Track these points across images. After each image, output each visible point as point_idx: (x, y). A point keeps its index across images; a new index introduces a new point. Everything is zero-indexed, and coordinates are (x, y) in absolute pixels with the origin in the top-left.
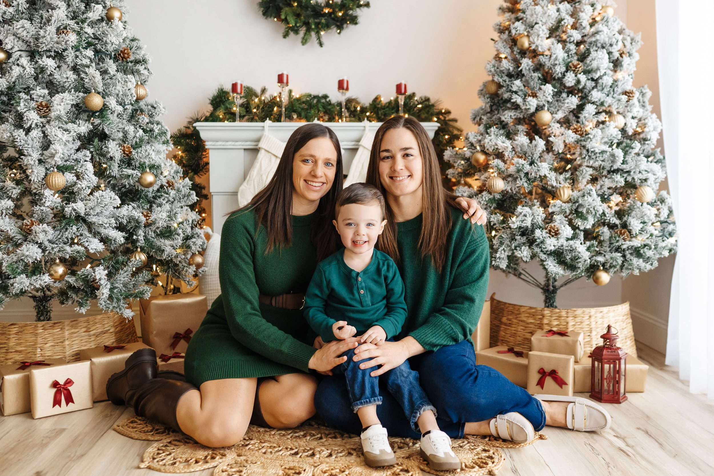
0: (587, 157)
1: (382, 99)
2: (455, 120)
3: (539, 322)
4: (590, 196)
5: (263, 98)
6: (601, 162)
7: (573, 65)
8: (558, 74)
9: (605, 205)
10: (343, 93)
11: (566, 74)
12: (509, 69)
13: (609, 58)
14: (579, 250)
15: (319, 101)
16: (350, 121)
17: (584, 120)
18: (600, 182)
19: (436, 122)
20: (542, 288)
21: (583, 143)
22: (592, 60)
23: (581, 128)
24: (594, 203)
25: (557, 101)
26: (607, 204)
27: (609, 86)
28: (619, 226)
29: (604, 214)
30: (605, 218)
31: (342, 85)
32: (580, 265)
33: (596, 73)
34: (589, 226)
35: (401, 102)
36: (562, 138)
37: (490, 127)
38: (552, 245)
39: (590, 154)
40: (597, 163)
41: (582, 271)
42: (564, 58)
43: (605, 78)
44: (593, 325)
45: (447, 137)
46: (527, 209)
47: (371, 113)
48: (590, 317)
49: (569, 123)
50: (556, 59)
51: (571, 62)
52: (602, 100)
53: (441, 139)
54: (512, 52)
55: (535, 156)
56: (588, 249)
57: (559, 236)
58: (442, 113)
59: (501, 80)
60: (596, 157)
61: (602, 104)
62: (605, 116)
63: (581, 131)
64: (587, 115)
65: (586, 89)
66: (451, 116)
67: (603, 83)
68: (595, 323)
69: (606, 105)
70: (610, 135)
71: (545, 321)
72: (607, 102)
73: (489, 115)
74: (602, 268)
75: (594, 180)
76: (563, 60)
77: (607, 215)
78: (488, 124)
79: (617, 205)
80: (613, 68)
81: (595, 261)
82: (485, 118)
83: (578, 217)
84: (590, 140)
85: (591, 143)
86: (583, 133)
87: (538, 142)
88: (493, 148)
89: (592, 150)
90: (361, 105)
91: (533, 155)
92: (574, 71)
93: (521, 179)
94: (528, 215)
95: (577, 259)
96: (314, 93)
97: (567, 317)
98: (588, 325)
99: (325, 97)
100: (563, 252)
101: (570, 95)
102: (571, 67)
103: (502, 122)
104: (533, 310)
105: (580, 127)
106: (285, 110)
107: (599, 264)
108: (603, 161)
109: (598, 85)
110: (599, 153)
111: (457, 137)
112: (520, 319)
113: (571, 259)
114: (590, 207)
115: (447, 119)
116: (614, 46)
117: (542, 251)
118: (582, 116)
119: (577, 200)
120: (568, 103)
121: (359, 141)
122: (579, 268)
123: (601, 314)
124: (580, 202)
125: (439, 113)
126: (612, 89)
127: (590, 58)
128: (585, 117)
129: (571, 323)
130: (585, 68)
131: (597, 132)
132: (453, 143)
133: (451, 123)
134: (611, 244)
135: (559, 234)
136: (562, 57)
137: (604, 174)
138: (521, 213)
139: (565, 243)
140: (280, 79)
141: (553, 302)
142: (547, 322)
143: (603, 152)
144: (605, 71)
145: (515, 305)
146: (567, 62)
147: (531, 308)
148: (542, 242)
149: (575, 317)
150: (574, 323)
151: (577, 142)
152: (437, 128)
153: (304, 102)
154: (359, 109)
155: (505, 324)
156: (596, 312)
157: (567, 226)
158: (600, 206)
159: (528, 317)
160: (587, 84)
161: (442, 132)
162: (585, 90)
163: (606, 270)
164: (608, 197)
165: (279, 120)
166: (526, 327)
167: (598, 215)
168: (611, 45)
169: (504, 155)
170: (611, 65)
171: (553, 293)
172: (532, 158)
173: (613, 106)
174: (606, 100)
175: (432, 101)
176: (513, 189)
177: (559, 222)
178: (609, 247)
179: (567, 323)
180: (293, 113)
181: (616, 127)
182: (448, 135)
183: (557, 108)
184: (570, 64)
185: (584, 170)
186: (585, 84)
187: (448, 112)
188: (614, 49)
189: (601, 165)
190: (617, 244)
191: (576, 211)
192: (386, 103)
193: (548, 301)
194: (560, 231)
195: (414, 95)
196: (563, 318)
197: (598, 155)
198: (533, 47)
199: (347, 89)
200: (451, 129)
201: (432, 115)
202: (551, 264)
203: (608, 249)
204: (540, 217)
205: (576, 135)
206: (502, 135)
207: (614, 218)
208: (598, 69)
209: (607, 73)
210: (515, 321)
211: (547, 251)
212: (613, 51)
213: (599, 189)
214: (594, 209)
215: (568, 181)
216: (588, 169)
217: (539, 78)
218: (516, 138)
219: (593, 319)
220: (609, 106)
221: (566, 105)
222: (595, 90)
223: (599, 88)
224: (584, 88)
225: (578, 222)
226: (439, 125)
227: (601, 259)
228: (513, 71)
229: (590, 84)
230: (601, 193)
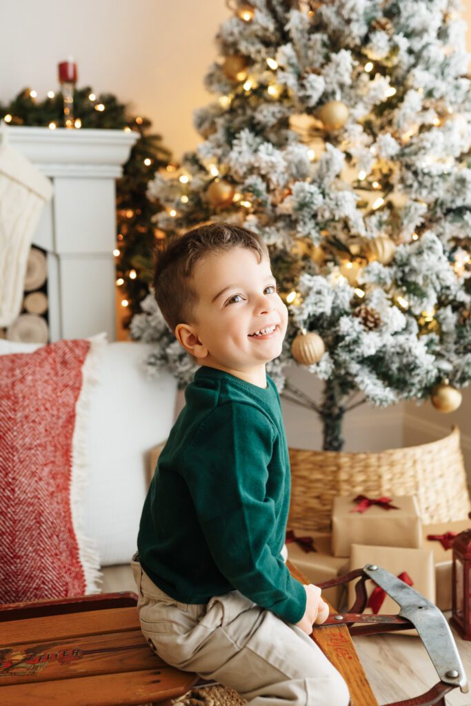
0: (416, 185)
1: (33, 94)
4: (432, 252)
7: (378, 22)
8: (354, 39)
9: (453, 269)
12: (267, 31)
14: (416, 351)
17: (402, 121)
18: (437, 228)
20: (320, 412)
21: (409, 159)
22: (408, 18)
24: (438, 266)
26: (455, 268)
30: (449, 292)
32: (416, 380)
33: (419, 40)
35: (69, 99)
37: (236, 133)
39: (420, 178)
41: (418, 390)
42: (366, 9)
43: (430, 50)
44: (420, 476)
45: (147, 162)
47: (14, 116)
48: (415, 462)
50: (352, 10)
51: (375, 18)
52: (430, 86)
53: (139, 165)
55: (326, 181)
56: (427, 349)
57: (382, 329)
59: (252, 50)
61: (430, 93)
62: (434, 116)
65: (401, 67)
67: (429, 58)
69: (437, 95)
71: (343, 476)
73: (228, 116)
74: (448, 382)
75: (424, 226)
76: (365, 14)
77: (453, 288)
78: (230, 129)
81: (438, 369)
82: (220, 121)
83: (409, 291)
85: (425, 157)
87: (332, 155)
93: (305, 224)
95: (411, 370)
97: (379, 466)
98: (412, 476)
100: (385, 358)
101: (377, 76)
102: (375, 28)
103: (257, 123)
107: (444, 375)
109: (421, 62)
110: (439, 177)
114: (430, 273)
117: (353, 357)
118: (399, 112)
119: (408, 259)
120: (373, 91)
123: (430, 456)
125: (133, 123)
127: (404, 15)
128: (404, 115)
129: (387, 477)
134: (458, 338)
135: (382, 324)
138: (310, 288)
139: (391, 341)
142: (346, 478)
146: (369, 17)
148: (356, 342)
149: (392, 464)
152: (133, 142)
156: (423, 453)
157: (396, 309)
159: (311, 469)
161: (141, 153)
162: (401, 70)
163: (454, 384)
171: (337, 419)
173: (448, 98)
175: (120, 101)
177: (378, 301)
178: (456, 343)
179: (380, 476)
183: (356, 98)
184: (374, 22)
191: (405, 280)
192: (41, 103)
194: (383, 319)
196: (372, 469)
201: (123, 122)
202: (369, 382)
203: (454, 348)
204: (346, 295)
207: (462, 292)
215: (384, 227)
217: (325, 44)
219: (419, 467)
222: (417, 68)
223: (423, 65)
225: (411, 301)
226: (137, 136)
228: (273, 32)
229: (408, 60)
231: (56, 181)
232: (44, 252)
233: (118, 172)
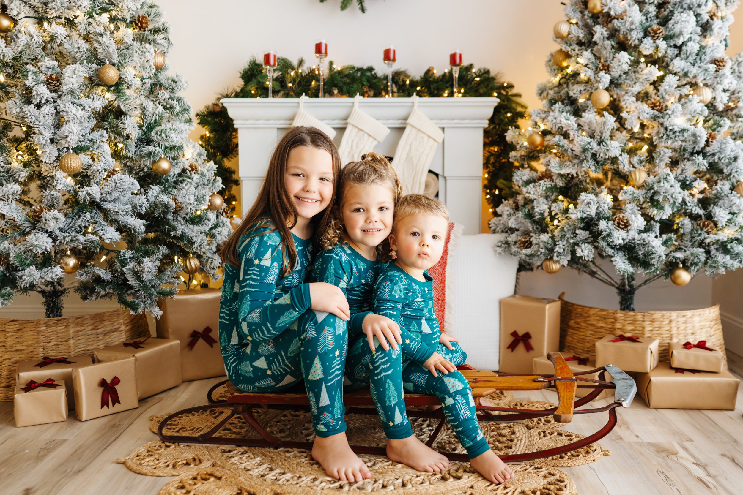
0: (665, 137)
1: (435, 71)
2: (518, 95)
3: (610, 326)
4: (668, 181)
5: (300, 71)
6: (680, 143)
7: (652, 30)
8: (634, 41)
9: (686, 193)
10: (388, 64)
11: (643, 40)
12: (578, 37)
13: (697, 21)
14: (653, 244)
15: (363, 74)
16: (399, 96)
17: (664, 94)
18: (681, 166)
19: (497, 97)
20: (617, 288)
21: (661, 120)
22: (675, 23)
23: (660, 103)
24: (672, 190)
25: (635, 72)
26: (689, 191)
27: (694, 54)
28: (703, 216)
29: (684, 202)
30: (687, 207)
31: (388, 56)
32: (654, 262)
33: (679, 39)
34: (665, 217)
35: (456, 75)
36: (636, 114)
37: (555, 103)
38: (620, 238)
39: (668, 133)
40: (676, 143)
41: (657, 269)
42: (642, 21)
43: (690, 44)
44: (674, 331)
45: (509, 115)
46: (592, 196)
47: (422, 87)
48: (671, 321)
49: (647, 97)
50: (632, 23)
51: (650, 26)
52: (686, 70)
53: (502, 117)
54: (583, 15)
55: (604, 135)
56: (665, 243)
57: (629, 228)
58: (504, 88)
59: (569, 49)
60: (676, 137)
61: (686, 75)
62: (690, 89)
63: (659, 106)
64: (667, 87)
65: (667, 57)
66: (514, 91)
67: (687, 51)
68: (676, 328)
69: (691, 75)
70: (693, 110)
71: (618, 325)
72: (691, 72)
73: (556, 89)
74: (681, 266)
75: (674, 163)
76: (641, 24)
77: (689, 204)
78: (553, 99)
79: (701, 192)
80: (701, 33)
81: (673, 257)
82: (551, 92)
83: (653, 205)
84: (668, 116)
85: (669, 119)
86: (662, 109)
87: (607, 119)
88: (557, 127)
89: (671, 128)
90: (410, 78)
91: (602, 134)
92: (653, 37)
93: (588, 162)
94: (592, 203)
95: (650, 255)
96: (358, 64)
97: (644, 321)
98: (668, 330)
99: (371, 69)
100: (635, 247)
101: (649, 65)
102: (650, 33)
103: (569, 97)
104: (604, 313)
105: (659, 101)
106: (324, 85)
107: (678, 261)
108: (683, 141)
109: (682, 53)
110: (679, 132)
111: (521, 115)
112: (590, 322)
113: (644, 254)
114: (667, 194)
115: (510, 93)
116: (703, 7)
117: (609, 245)
118: (661, 89)
119: (652, 186)
120: (646, 74)
121: (406, 119)
122: (654, 265)
123: (684, 319)
124: (656, 189)
125: (502, 87)
126: (699, 58)
127: (672, 22)
128: (665, 90)
129: (648, 328)
130: (667, 33)
131: (676, 107)
132: (516, 122)
133: (515, 99)
134: (693, 237)
135: (630, 225)
136: (640, 20)
137: (686, 156)
138: (584, 201)
139: (637, 237)
140: (318, 48)
141: (630, 304)
142: (620, 327)
143: (683, 131)
144: (689, 36)
145: (584, 306)
146: (645, 26)
147: (602, 310)
148: (609, 235)
149: (653, 321)
150: (651, 328)
151: (654, 118)
152: (496, 104)
153: (346, 76)
154: (408, 82)
155: (573, 328)
156: (678, 316)
157: (639, 217)
158: (679, 193)
159: (599, 320)
160: (669, 52)
161: (504, 109)
162: (666, 59)
163: (686, 268)
164: (690, 183)
165: (317, 96)
166: (596, 332)
167: (677, 204)
168: (699, 6)
169: (569, 134)
170: (699, 29)
171: (630, 294)
172: (601, 137)
173: (699, 77)
174: (690, 70)
175: (492, 74)
176: (579, 173)
177: (630, 212)
178: (691, 241)
179: (644, 328)
180: (333, 88)
181: (701, 101)
182: (511, 112)
183: (634, 80)
184: (649, 29)
185: (662, 152)
186: (666, 52)
187: (511, 86)
188: (703, 10)
189: (681, 146)
190: (699, 238)
191: (652, 199)
192: (439, 77)
193: (624, 302)
194: (630, 222)
195: (471, 66)
196: (638, 322)
197: (677, 134)
198: (606, 10)
199: (394, 60)
200: (514, 106)
201: (493, 89)
202: (620, 261)
203: (690, 244)
204: (606, 205)
205: (652, 111)
206: (569, 111)
207: (697, 208)
208: (681, 34)
209: (693, 38)
210: (583, 324)
211: (615, 246)
212: (701, 12)
213: (681, 174)
214: (672, 196)
215: (644, 163)
216: (666, 150)
217: (613, 47)
218: (583, 114)
219: (673, 325)
220: (695, 77)
221: (645, 77)
222: (678, 58)
223: (682, 56)
224: (664, 56)
225: (653, 212)
226: (498, 100)
227: (680, 255)
228: (583, 37)
229: (672, 52)
230: (682, 179)
231: (445, 130)
232: (437, 175)
233: (485, 124)
